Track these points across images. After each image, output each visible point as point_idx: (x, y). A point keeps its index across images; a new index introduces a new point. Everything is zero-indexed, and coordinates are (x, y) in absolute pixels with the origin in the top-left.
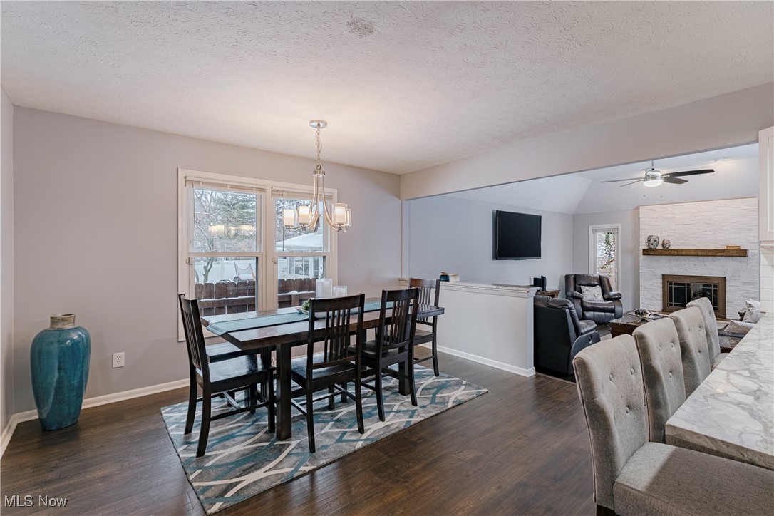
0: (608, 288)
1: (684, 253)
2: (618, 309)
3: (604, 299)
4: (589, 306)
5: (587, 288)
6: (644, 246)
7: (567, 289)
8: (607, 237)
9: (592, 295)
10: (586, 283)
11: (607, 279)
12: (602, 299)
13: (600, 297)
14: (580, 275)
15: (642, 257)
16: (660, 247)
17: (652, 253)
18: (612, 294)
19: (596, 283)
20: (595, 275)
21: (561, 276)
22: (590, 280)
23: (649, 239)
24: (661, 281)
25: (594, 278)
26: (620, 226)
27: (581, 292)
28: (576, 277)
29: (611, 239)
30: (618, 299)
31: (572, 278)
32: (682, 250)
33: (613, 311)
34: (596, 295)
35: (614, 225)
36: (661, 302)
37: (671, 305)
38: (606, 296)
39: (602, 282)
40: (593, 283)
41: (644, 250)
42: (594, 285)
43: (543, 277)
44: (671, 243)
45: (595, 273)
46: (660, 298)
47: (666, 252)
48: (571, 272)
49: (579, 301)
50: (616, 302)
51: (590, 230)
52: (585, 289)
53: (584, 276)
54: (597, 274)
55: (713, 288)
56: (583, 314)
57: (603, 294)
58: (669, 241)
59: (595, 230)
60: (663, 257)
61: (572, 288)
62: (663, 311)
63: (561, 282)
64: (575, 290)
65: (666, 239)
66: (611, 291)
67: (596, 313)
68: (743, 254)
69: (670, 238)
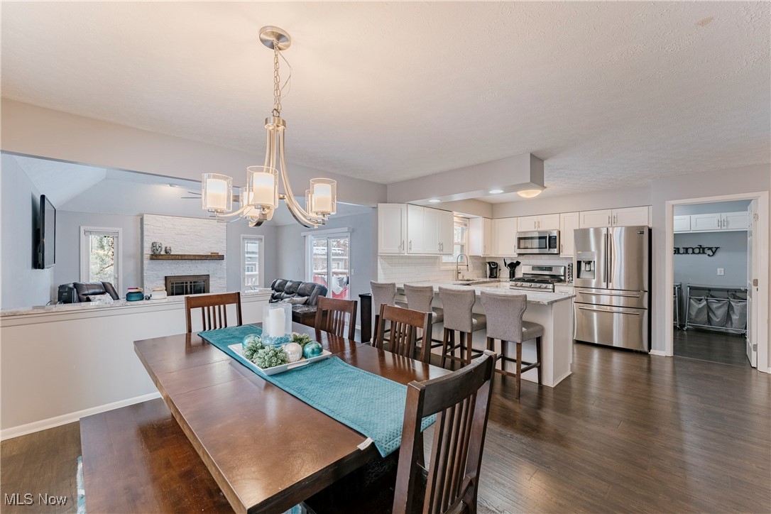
0: (114, 295)
1: (186, 258)
6: (148, 251)
10: (92, 292)
11: (111, 285)
16: (163, 253)
17: (160, 257)
20: (98, 282)
23: (154, 245)
24: (163, 282)
25: (97, 285)
26: (120, 230)
28: (76, 287)
32: (185, 255)
35: (115, 229)
39: (106, 288)
40: (97, 290)
41: (150, 255)
42: (102, 293)
44: (172, 249)
47: (169, 256)
58: (170, 248)
59: (88, 232)
60: (165, 261)
65: (168, 246)
68: (221, 258)
69: (171, 245)
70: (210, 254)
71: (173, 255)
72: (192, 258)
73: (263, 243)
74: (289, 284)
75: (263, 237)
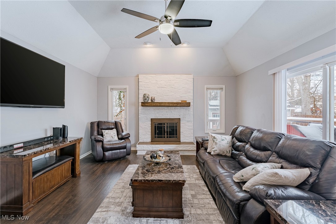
0: (121, 130)
1: (163, 105)
2: (128, 145)
3: (119, 139)
4: (108, 146)
5: (107, 131)
6: (141, 100)
7: (92, 134)
8: (120, 95)
9: (110, 137)
10: (106, 127)
11: (120, 123)
12: (117, 139)
13: (116, 138)
14: (101, 122)
15: (140, 108)
16: (150, 101)
17: (147, 105)
18: (124, 134)
19: (113, 127)
20: (112, 121)
21: (88, 123)
22: (110, 125)
23: (144, 96)
24: (150, 123)
25: (111, 123)
26: (127, 87)
27: (102, 135)
28: (99, 123)
29: (122, 97)
30: (128, 138)
31: (96, 124)
33: (125, 148)
34: (113, 137)
35: (124, 87)
36: (150, 136)
37: (155, 137)
38: (120, 136)
39: (117, 126)
40: (111, 127)
41: (142, 103)
42: (112, 129)
43: (64, 126)
44: (156, 98)
45: (112, 119)
46: (150, 134)
47: (153, 104)
48: (95, 120)
49: (101, 143)
50: (127, 140)
51: (109, 90)
52: (105, 132)
53: (104, 121)
54: (113, 121)
55: (175, 125)
56: (104, 153)
57: (118, 135)
58: (154, 98)
59: (112, 90)
61: (95, 133)
62: (152, 142)
63: (87, 128)
64: (98, 134)
65: (153, 96)
66: (123, 132)
67: (113, 151)
68: (188, 105)
69: (155, 96)
70: (180, 102)
71: (155, 103)
72: (167, 105)
73: (223, 92)
74: (255, 134)
75: (224, 87)
